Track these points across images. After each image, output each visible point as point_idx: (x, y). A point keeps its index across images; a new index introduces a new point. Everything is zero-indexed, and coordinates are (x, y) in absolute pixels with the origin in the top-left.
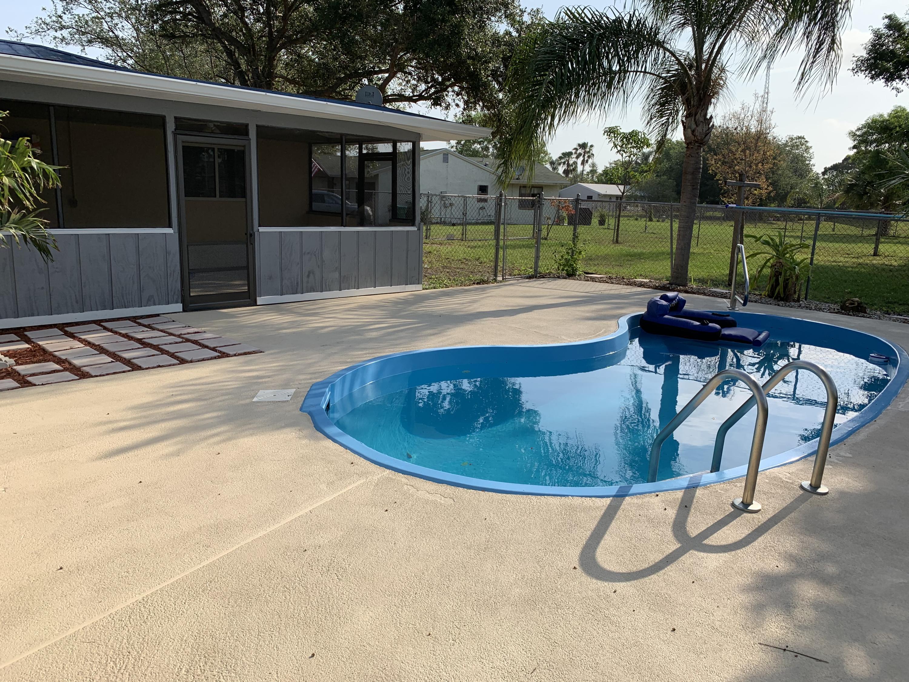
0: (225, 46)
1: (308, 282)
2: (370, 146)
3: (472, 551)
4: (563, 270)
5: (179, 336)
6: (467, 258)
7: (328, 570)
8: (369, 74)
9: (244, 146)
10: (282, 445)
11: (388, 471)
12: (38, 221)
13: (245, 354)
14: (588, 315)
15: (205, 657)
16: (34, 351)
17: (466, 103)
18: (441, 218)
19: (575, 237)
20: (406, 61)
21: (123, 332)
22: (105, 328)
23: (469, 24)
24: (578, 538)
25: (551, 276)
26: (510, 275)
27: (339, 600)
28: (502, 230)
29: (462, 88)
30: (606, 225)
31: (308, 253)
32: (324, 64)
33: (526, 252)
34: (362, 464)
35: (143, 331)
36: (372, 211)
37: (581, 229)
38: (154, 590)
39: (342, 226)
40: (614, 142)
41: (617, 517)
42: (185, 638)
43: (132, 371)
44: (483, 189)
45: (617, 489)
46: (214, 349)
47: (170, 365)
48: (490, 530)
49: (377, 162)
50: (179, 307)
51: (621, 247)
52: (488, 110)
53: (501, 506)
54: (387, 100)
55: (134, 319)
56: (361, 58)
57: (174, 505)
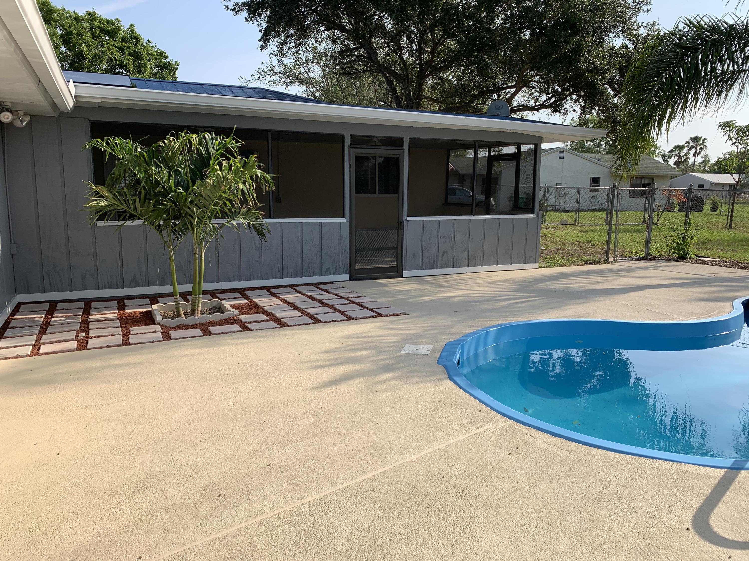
0: (386, 78)
1: (442, 260)
2: (497, 149)
3: (587, 499)
4: (674, 253)
5: (347, 299)
6: (580, 241)
7: (462, 496)
8: (498, 90)
9: (400, 155)
10: (424, 390)
11: (510, 421)
12: (259, 213)
13: (394, 315)
14: (701, 296)
15: (368, 548)
16: (251, 306)
17: (583, 108)
18: (556, 206)
19: (687, 223)
20: (531, 77)
21: (309, 294)
22: (297, 291)
23: (588, 42)
24: (691, 502)
25: (662, 258)
26: (621, 256)
27: (471, 522)
28: (614, 216)
29: (579, 96)
30: (719, 210)
31: (444, 237)
32: (462, 85)
33: (636, 236)
34: (488, 413)
35: (322, 294)
36: (495, 201)
37: (693, 216)
38: (331, 491)
39: (472, 215)
40: (729, 135)
41: (732, 487)
42: (354, 532)
43: (315, 323)
44: (595, 181)
45: (732, 462)
46: (372, 310)
47: (341, 321)
48: (604, 483)
49: (503, 162)
50: (347, 277)
51: (735, 232)
52: (603, 113)
53: (613, 463)
54: (514, 111)
55: (316, 285)
56: (492, 77)
57: (345, 427)
